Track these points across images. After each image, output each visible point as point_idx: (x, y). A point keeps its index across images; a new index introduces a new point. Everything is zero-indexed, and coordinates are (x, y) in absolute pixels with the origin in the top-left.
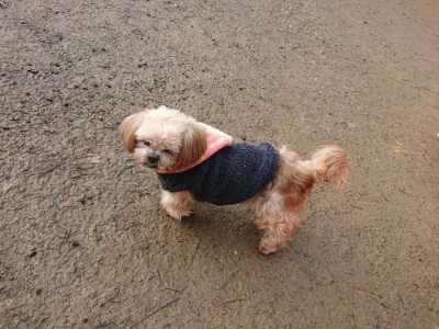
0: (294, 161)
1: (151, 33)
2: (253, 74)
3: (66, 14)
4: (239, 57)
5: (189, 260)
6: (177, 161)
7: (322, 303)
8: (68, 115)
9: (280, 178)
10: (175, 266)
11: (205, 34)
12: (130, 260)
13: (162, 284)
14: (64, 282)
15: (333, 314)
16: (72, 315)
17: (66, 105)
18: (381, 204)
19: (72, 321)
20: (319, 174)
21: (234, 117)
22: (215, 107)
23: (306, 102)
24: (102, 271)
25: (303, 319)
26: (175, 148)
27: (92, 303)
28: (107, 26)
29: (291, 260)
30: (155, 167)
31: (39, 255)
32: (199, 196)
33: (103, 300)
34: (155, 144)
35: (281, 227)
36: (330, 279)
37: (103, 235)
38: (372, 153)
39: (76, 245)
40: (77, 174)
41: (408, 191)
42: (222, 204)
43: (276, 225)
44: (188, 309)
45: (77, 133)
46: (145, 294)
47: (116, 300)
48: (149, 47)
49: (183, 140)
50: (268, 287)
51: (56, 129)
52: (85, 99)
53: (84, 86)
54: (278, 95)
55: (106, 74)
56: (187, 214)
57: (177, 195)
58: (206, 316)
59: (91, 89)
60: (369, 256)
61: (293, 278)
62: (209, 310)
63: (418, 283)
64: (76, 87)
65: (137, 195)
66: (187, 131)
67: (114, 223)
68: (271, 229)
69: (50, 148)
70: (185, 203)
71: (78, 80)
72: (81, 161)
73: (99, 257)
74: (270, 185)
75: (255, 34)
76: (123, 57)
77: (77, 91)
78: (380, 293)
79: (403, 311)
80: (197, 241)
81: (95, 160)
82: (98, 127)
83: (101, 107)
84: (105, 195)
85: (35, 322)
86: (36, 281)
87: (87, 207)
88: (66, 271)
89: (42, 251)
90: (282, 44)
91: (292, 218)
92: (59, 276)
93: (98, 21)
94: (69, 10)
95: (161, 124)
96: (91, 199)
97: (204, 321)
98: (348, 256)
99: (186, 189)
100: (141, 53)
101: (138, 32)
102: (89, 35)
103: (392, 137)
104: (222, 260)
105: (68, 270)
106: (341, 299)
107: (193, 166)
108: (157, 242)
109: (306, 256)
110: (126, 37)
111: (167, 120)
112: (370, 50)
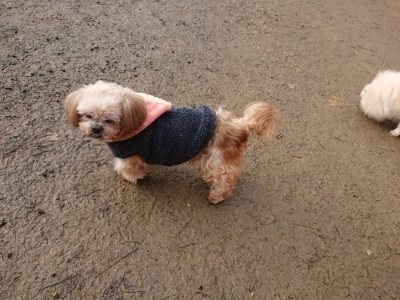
0: (229, 120)
1: (101, 19)
2: (200, 48)
3: (19, 9)
4: (186, 33)
5: (146, 216)
6: (121, 129)
7: (266, 239)
8: (26, 100)
9: (217, 135)
10: (133, 222)
11: (153, 15)
12: (92, 221)
13: (122, 238)
14: (33, 245)
15: (276, 247)
16: (42, 271)
17: (24, 91)
18: (318, 152)
19: (42, 277)
20: (251, 129)
21: (183, 89)
22: (165, 81)
23: (250, 69)
24: (67, 232)
25: (249, 254)
26: (116, 117)
27: (59, 260)
28: (59, 17)
29: (238, 206)
30: (100, 137)
31: (9, 224)
32: (148, 159)
33: (69, 257)
34: (96, 116)
35: (224, 178)
36: (273, 219)
37: (66, 202)
38: (310, 109)
39: (41, 213)
40: (38, 152)
41: (343, 138)
42: (171, 165)
43: (219, 178)
44: (147, 257)
45: (36, 115)
46: (107, 248)
47: (81, 255)
48: (100, 32)
49: (122, 110)
50: (218, 231)
51: (16, 114)
52: (42, 84)
53: (40, 72)
54: (224, 65)
55: (60, 60)
56: (141, 177)
57: (128, 161)
58: (163, 260)
59: (47, 75)
60: (307, 197)
61: (240, 221)
62: (166, 255)
63: (353, 215)
64: (33, 75)
65: (95, 166)
66: (124, 101)
67: (75, 192)
68: (215, 180)
69: (12, 131)
70: (137, 167)
71: (35, 68)
72: (41, 140)
73: (63, 221)
74: (210, 142)
75: (200, 12)
76: (75, 42)
77: (34, 78)
78: (318, 227)
79: (339, 240)
80: (153, 199)
81: (54, 137)
82: (55, 108)
83: (57, 90)
84: (65, 168)
85: (9, 280)
86: (8, 247)
87: (49, 179)
88: (33, 236)
89: (11, 221)
90: (226, 18)
91: (232, 170)
92: (28, 241)
93: (51, 12)
94: (22, 5)
95: (99, 97)
96: (52, 172)
97: (161, 264)
98: (288, 198)
99: (134, 154)
100: (93, 38)
101: (89, 20)
102: (42, 26)
103: (328, 93)
104: (176, 213)
105: (36, 234)
106: (283, 234)
107: (137, 132)
108: (116, 204)
109: (251, 201)
110: (78, 25)
111: (104, 93)
112: (308, 18)
